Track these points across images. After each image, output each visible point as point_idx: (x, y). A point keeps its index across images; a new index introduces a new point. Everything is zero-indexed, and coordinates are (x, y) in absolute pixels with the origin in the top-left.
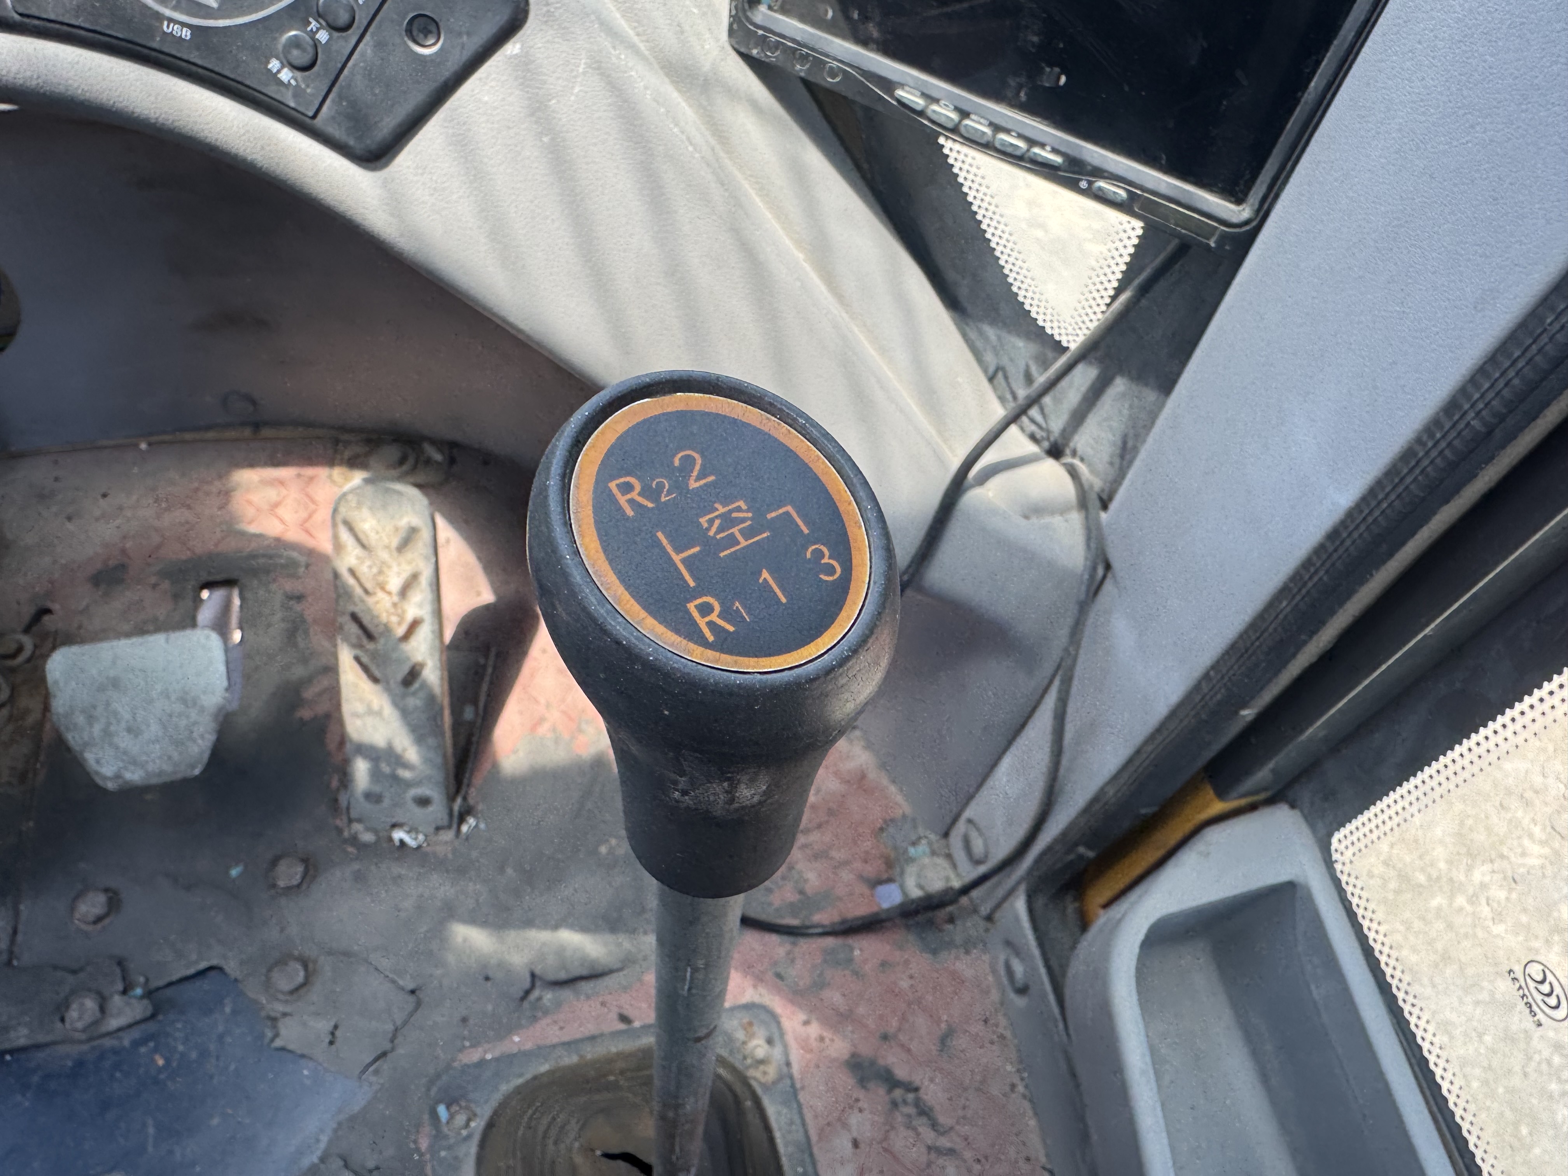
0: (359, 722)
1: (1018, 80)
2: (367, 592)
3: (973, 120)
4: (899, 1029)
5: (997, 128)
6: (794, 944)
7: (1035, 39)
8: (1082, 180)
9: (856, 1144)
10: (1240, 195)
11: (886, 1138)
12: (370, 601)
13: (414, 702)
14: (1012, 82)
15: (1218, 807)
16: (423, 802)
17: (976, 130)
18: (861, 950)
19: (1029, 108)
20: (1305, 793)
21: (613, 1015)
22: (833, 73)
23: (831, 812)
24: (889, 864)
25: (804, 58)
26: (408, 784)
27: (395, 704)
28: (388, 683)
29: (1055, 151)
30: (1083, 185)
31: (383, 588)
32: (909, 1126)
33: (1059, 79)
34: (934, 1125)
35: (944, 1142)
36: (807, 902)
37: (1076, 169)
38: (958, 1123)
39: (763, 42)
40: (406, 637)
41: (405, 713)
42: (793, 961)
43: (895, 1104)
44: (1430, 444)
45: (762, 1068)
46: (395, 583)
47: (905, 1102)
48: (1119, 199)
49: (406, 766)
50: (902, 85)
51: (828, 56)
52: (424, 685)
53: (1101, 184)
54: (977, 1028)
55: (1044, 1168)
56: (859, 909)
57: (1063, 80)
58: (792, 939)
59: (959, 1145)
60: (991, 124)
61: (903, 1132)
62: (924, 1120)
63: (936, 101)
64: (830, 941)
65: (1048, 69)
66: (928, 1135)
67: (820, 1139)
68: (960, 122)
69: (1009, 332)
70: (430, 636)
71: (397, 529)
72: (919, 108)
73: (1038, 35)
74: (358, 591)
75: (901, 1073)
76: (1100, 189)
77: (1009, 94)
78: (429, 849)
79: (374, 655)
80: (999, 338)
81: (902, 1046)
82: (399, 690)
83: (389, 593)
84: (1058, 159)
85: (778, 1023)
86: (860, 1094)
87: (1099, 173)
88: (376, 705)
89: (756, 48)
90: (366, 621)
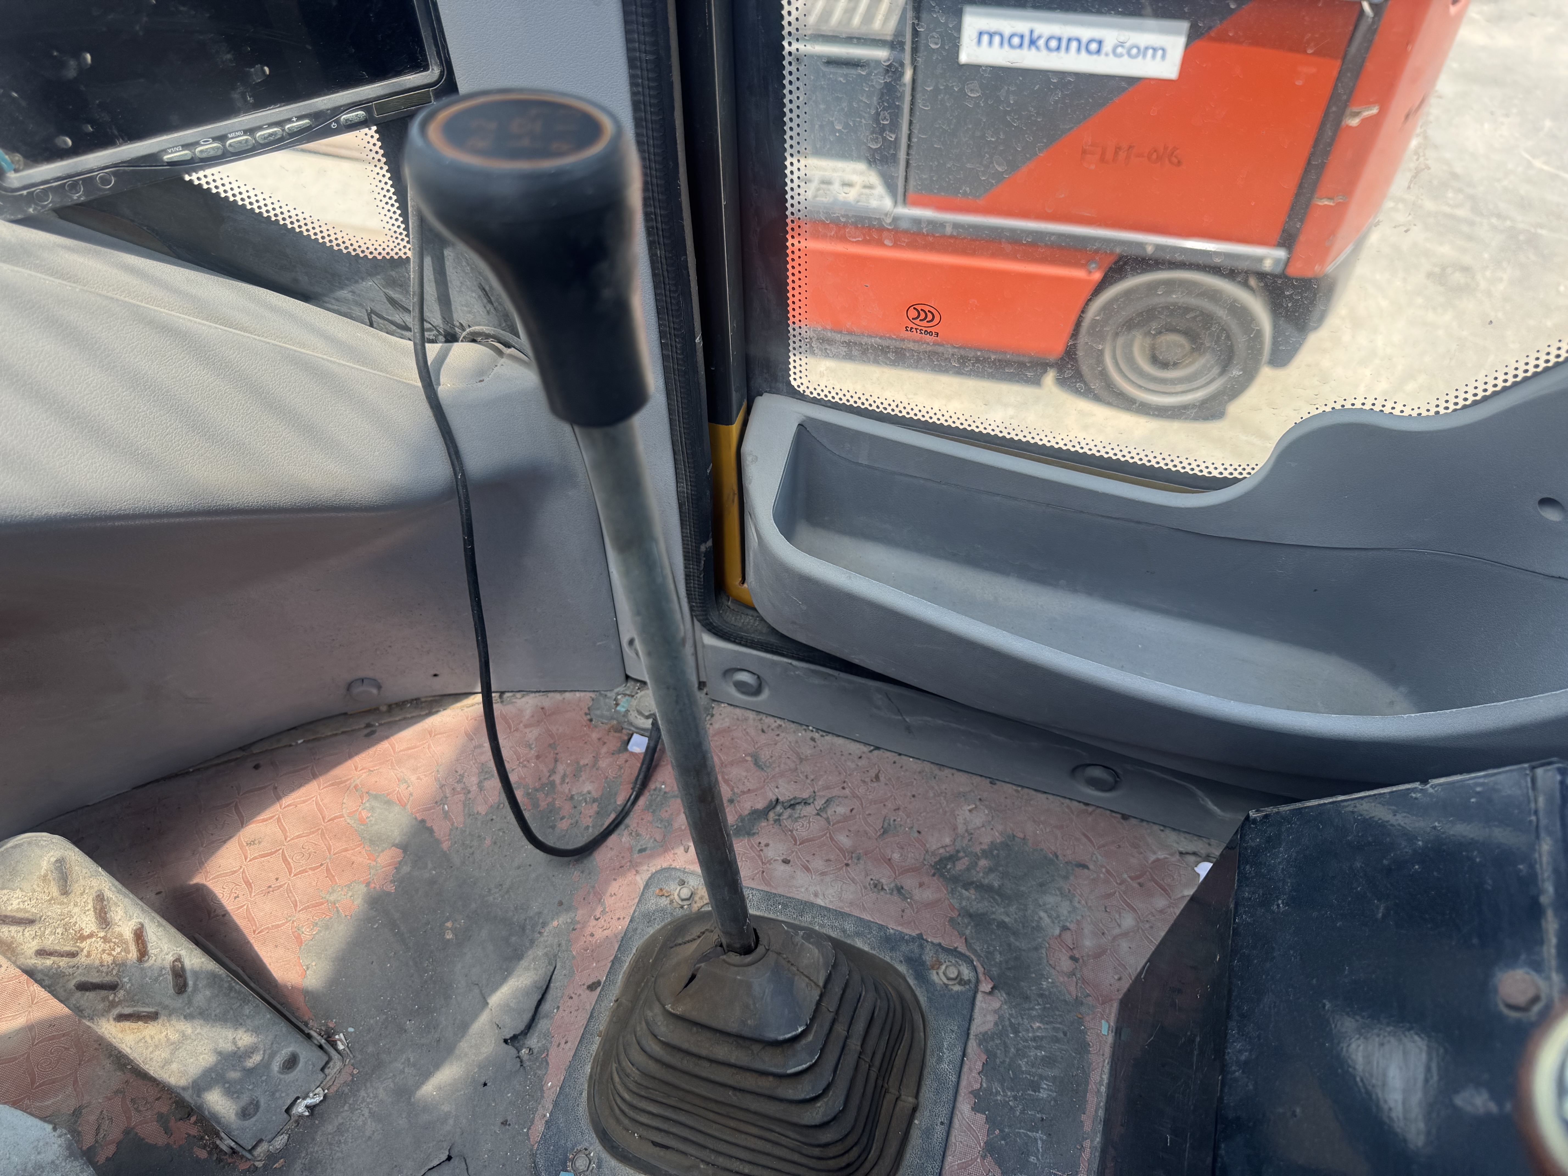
0: (174, 1066)
1: (239, 91)
2: (73, 955)
3: (232, 138)
4: (732, 790)
5: (251, 131)
6: (627, 827)
7: (229, 56)
8: (331, 123)
9: (786, 862)
10: (424, 64)
11: (793, 837)
12: (82, 959)
13: (202, 997)
14: (236, 95)
15: (735, 428)
16: (291, 1063)
17: (240, 142)
18: (663, 783)
19: (260, 104)
20: (758, 381)
21: (586, 994)
22: (105, 181)
23: (552, 746)
24: (619, 729)
25: (74, 186)
26: (265, 1065)
27: (189, 1017)
28: (166, 1007)
29: (299, 118)
30: (334, 126)
31: (83, 938)
32: (796, 820)
33: (264, 72)
34: (806, 803)
35: (819, 803)
36: (602, 801)
37: (321, 120)
38: (813, 786)
39: (31, 199)
40: (143, 953)
41: (203, 1015)
42: (638, 835)
43: (777, 821)
44: (640, 89)
45: (697, 898)
46: (88, 922)
47: (780, 815)
48: (362, 119)
49: (250, 1052)
50: (165, 151)
51: (92, 171)
52: (196, 974)
53: (344, 117)
54: (763, 739)
55: (871, 751)
56: (633, 769)
57: (267, 69)
58: (622, 827)
59: (828, 794)
60: (245, 132)
61: (798, 825)
62: (798, 807)
63: (197, 143)
64: (642, 802)
65: (252, 70)
66: (809, 810)
67: (768, 884)
68: (224, 146)
69: (356, 282)
70: (160, 932)
71: (45, 878)
72: (189, 158)
73: (228, 52)
74: (63, 962)
75: (760, 805)
76: (347, 120)
77: (239, 104)
78: (334, 1089)
79: (131, 999)
80: (353, 292)
81: (743, 793)
82: (179, 1002)
83: (91, 936)
84: (305, 122)
85: (675, 869)
86: (755, 840)
87: (337, 110)
88: (174, 1037)
89: (30, 207)
90: (95, 979)
